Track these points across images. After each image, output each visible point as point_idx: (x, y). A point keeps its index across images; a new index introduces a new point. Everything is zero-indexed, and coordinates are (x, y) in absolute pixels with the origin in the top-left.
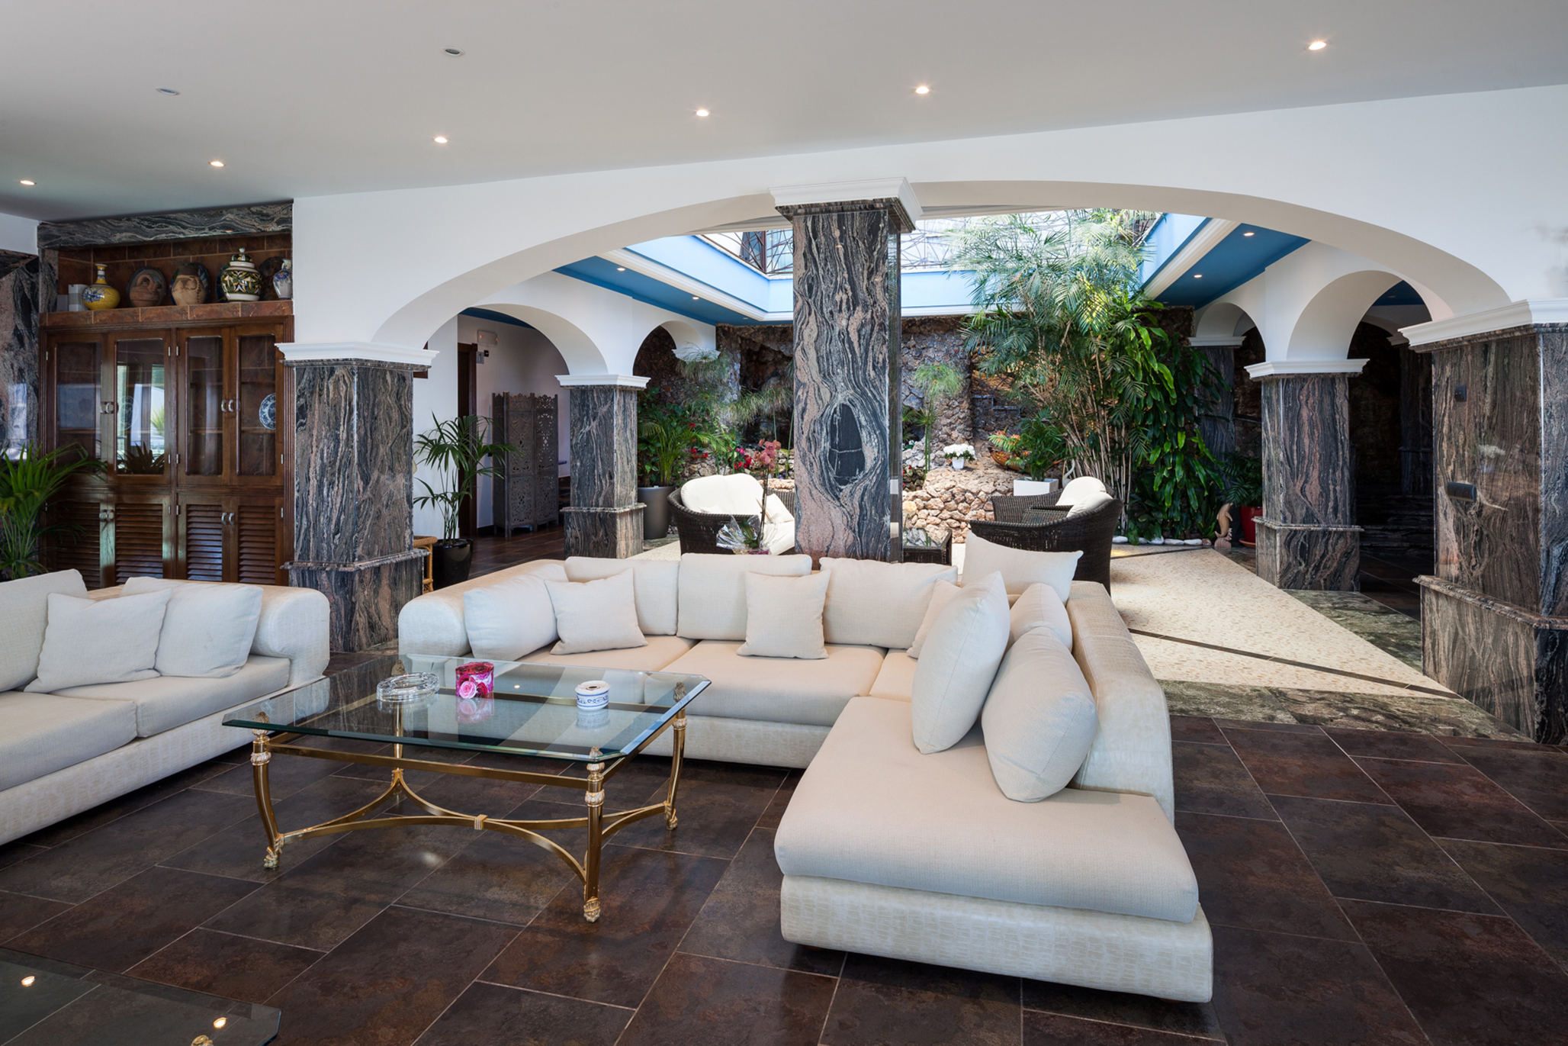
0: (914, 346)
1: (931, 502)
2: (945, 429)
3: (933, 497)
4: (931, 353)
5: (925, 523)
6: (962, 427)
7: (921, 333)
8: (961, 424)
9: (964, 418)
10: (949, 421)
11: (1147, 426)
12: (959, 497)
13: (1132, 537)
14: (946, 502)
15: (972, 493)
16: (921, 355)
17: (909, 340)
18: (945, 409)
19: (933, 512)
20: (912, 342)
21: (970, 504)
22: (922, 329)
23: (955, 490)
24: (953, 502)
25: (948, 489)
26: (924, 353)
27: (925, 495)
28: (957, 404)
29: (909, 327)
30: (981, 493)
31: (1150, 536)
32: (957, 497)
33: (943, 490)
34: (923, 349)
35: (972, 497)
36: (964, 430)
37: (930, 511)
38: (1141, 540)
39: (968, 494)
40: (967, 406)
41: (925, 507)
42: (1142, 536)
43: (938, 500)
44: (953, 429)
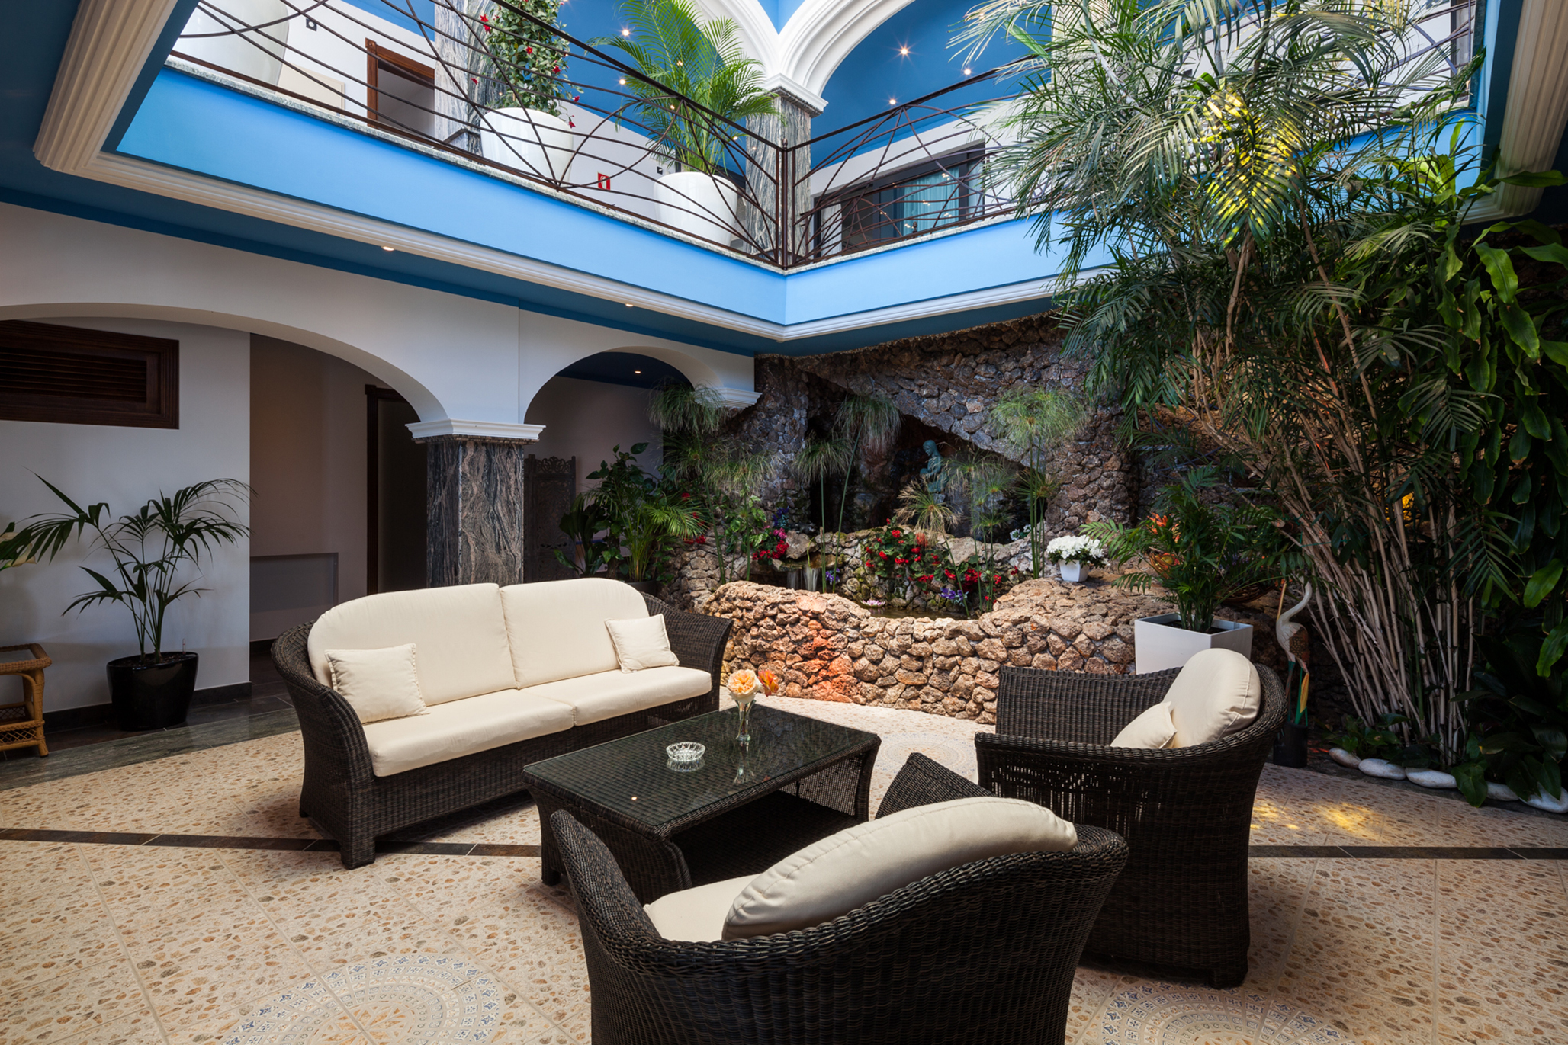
0: (1031, 365)
1: (983, 645)
2: (1076, 507)
3: (989, 636)
4: (1052, 374)
5: (971, 682)
6: (1106, 503)
7: (1041, 340)
8: (1104, 497)
9: (1112, 487)
10: (1082, 492)
11: (1514, 510)
12: (1034, 641)
13: (1468, 782)
14: (1009, 647)
15: (1060, 636)
16: (1039, 378)
17: (1024, 355)
18: (1075, 472)
19: (986, 664)
20: (1028, 359)
21: (1056, 657)
22: (1042, 334)
23: (1027, 627)
24: (1024, 650)
25: (1015, 623)
26: (1045, 376)
27: (975, 630)
28: (1096, 461)
29: (1024, 333)
30: (1082, 637)
31: (1527, 787)
32: (1031, 641)
33: (1006, 625)
34: (1045, 367)
35: (1060, 645)
36: (1111, 509)
37: (981, 661)
38: (1496, 790)
39: (1053, 637)
40: (1117, 465)
41: (974, 653)
42: (1501, 781)
43: (998, 642)
44: (1090, 508)
